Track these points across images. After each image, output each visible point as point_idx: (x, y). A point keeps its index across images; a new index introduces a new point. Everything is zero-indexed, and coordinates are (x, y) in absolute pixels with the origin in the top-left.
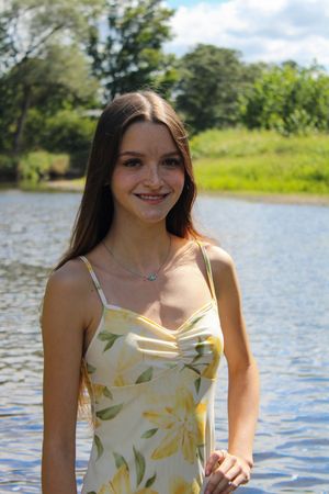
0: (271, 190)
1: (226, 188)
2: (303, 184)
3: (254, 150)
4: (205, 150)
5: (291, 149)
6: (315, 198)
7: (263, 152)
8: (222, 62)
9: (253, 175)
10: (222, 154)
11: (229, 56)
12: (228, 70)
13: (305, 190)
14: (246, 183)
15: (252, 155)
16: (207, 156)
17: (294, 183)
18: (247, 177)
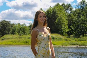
0: (18, 44)
1: (10, 44)
2: (24, 43)
3: (14, 38)
4: (6, 38)
5: (21, 37)
6: (26, 45)
7: (16, 38)
8: (7, 23)
9: (15, 42)
10: (9, 39)
11: (8, 22)
12: (8, 25)
13: (24, 44)
14: (14, 43)
15: (14, 39)
16: (6, 39)
17: (22, 43)
18: (14, 42)
